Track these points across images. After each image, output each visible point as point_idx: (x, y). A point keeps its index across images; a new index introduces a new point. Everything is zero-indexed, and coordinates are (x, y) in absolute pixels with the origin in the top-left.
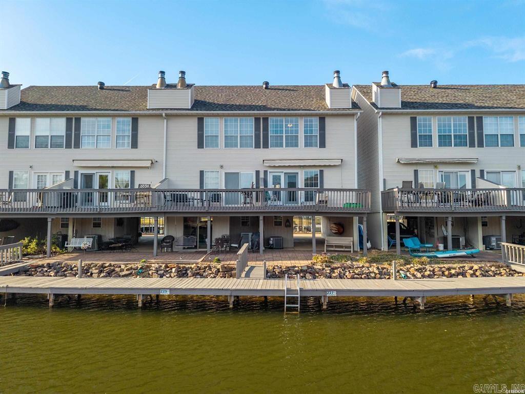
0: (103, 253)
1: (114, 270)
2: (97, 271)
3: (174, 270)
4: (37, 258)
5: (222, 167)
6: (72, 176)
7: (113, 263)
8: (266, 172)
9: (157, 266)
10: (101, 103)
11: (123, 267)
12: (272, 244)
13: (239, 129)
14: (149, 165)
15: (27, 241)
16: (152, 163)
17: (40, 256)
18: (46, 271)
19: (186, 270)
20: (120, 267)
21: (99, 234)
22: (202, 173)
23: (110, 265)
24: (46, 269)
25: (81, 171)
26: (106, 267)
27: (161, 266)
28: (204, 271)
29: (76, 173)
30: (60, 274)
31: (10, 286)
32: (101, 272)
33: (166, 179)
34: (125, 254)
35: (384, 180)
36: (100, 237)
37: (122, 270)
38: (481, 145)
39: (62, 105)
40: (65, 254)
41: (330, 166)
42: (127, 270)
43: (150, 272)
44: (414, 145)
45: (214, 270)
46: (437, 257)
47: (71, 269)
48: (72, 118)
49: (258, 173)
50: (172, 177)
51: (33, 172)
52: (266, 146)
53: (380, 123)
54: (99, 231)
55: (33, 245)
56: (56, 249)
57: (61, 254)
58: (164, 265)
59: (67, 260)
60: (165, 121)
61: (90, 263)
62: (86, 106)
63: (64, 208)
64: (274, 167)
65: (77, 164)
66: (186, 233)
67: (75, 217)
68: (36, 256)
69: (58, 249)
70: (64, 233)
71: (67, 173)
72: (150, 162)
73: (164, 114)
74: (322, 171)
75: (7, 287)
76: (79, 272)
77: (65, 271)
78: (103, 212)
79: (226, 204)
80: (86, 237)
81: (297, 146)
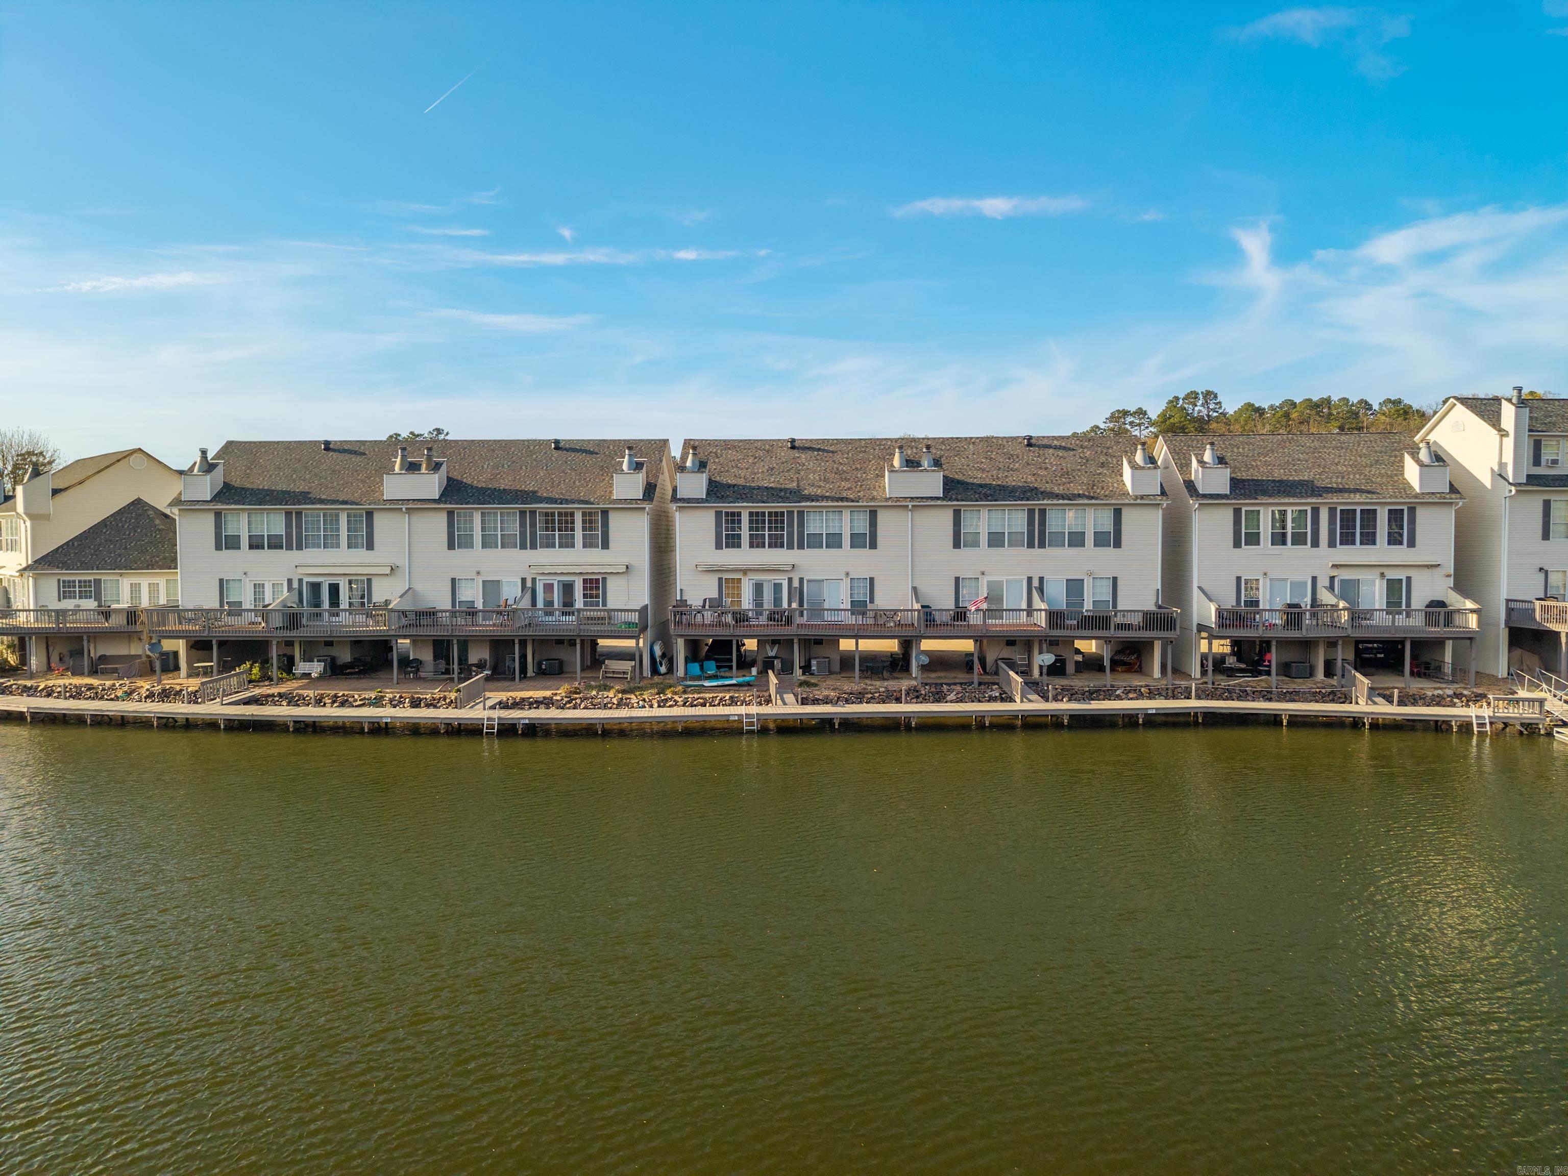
0: (337, 678)
1: (347, 700)
2: (330, 701)
3: (407, 700)
4: (263, 686)
5: (478, 573)
6: (295, 585)
7: (346, 693)
8: (534, 580)
9: (391, 696)
10: (327, 487)
11: (356, 697)
12: (545, 669)
13: (499, 525)
14: (388, 572)
15: (249, 666)
16: (392, 568)
17: (267, 683)
18: (278, 701)
19: (420, 701)
20: (354, 697)
21: (333, 654)
22: (453, 580)
23: (343, 695)
24: (277, 699)
25: (306, 579)
26: (339, 697)
27: (395, 697)
28: (438, 702)
29: (300, 581)
30: (293, 703)
31: (254, 713)
32: (334, 702)
33: (410, 588)
34: (364, 681)
35: (681, 590)
36: (333, 659)
37: (356, 701)
38: (801, 546)
39: (278, 491)
40: (294, 681)
41: (612, 573)
42: (360, 700)
43: (384, 703)
44: (718, 546)
45: (448, 701)
46: (704, 686)
47: (304, 699)
48: (292, 512)
49: (524, 580)
50: (418, 586)
51: (248, 579)
52: (533, 546)
53: (677, 515)
54: (333, 651)
55: (255, 670)
56: (282, 674)
57: (288, 680)
58: (398, 696)
59: (298, 688)
60: (407, 516)
61: (323, 692)
62: (309, 493)
63: (290, 630)
64: (543, 573)
65: (301, 570)
66: (436, 657)
67: (302, 639)
68: (262, 684)
69: (284, 675)
70: (289, 653)
71: (290, 581)
72: (390, 568)
73: (404, 509)
74: (605, 578)
75: (252, 715)
76: (313, 701)
77: (298, 700)
78: (335, 635)
79: (483, 620)
80: (315, 660)
81: (573, 546)
